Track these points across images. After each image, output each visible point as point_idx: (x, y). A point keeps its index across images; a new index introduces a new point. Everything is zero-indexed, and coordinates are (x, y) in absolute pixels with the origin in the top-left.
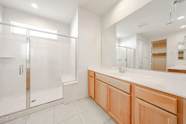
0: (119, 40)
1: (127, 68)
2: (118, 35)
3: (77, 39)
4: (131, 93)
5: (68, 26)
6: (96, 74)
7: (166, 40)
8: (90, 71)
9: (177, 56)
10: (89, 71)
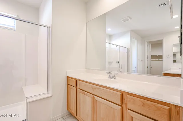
0: (110, 37)
1: (119, 73)
2: (109, 30)
3: (51, 29)
4: (122, 103)
5: (37, 10)
6: (78, 81)
7: (162, 41)
8: (70, 78)
9: (172, 59)
10: (68, 78)
